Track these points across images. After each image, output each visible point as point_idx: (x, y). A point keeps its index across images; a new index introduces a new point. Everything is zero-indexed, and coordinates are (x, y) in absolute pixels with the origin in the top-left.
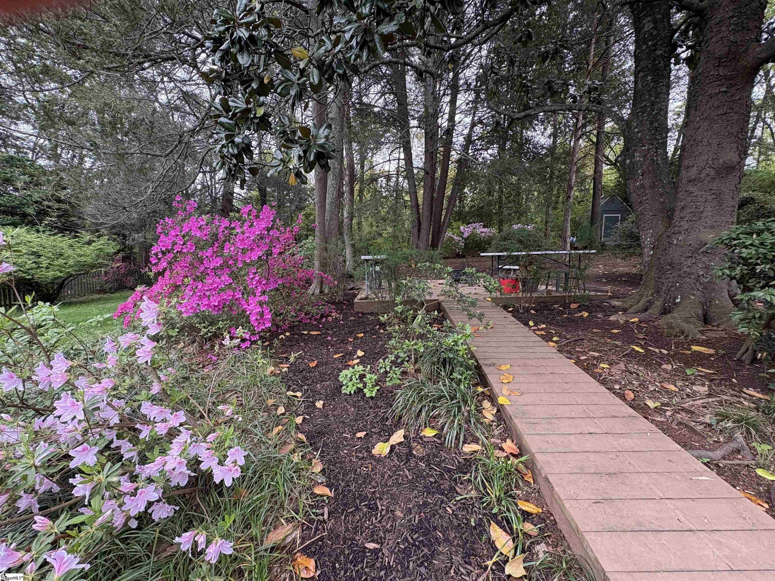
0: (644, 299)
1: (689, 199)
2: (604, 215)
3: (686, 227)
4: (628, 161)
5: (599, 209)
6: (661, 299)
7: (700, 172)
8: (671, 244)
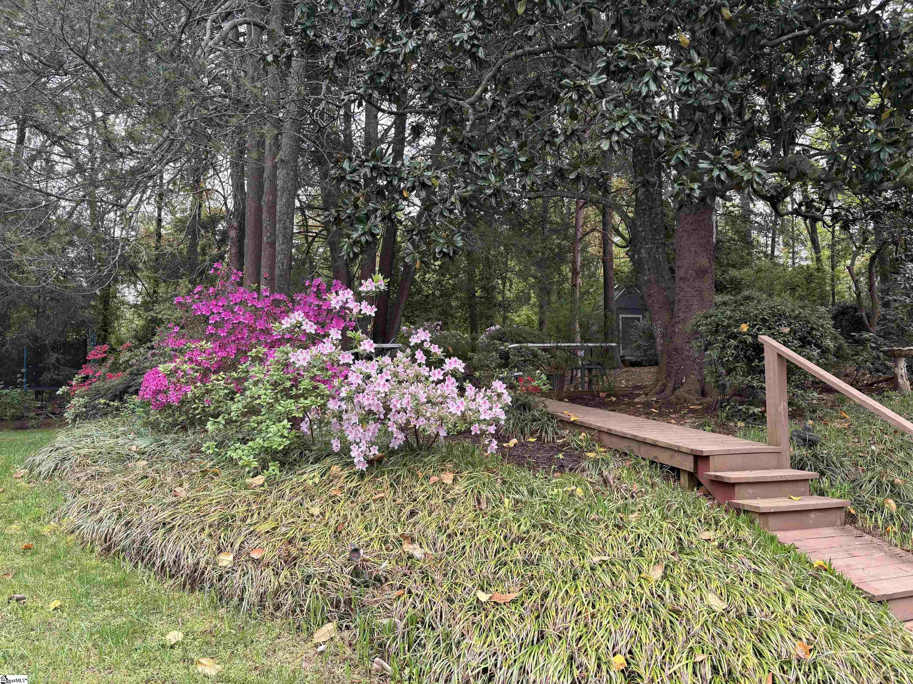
0: (660, 383)
1: (682, 294)
2: (621, 316)
3: (682, 317)
4: (636, 257)
5: (614, 306)
6: (672, 382)
7: (686, 273)
8: (674, 332)
